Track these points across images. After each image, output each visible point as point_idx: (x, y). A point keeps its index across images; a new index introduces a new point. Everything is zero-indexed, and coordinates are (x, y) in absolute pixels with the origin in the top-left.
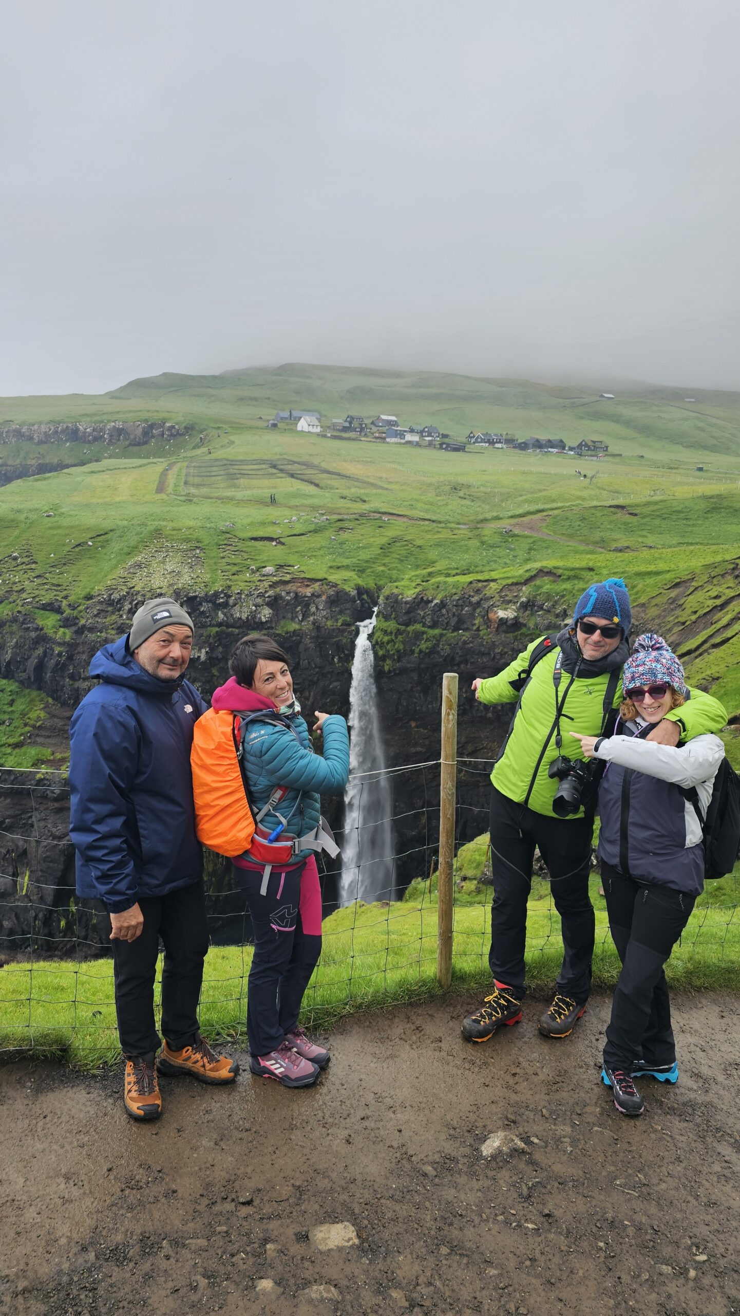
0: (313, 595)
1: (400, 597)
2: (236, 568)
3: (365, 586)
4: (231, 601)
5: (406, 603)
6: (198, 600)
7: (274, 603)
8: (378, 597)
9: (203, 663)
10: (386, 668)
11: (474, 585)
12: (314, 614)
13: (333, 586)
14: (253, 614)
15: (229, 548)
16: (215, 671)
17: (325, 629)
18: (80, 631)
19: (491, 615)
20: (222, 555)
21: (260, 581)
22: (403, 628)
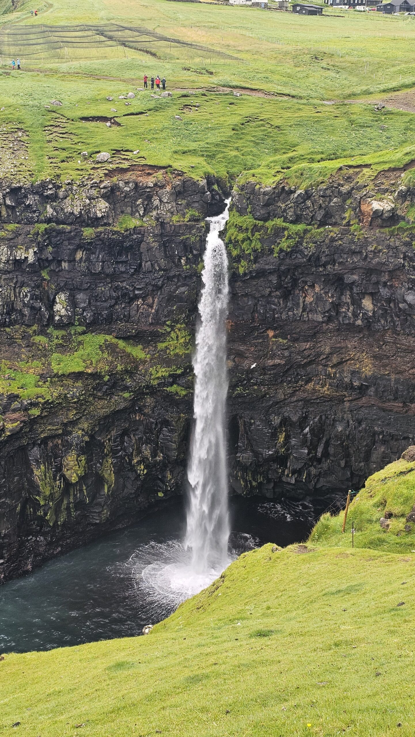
0: (156, 185)
1: (258, 187)
2: (65, 154)
3: (216, 175)
4: (61, 194)
5: (265, 194)
6: (23, 191)
7: (111, 194)
8: (231, 187)
9: (32, 265)
10: (241, 271)
11: (345, 171)
12: (157, 208)
13: (179, 175)
14: (87, 209)
15: (56, 129)
16: (45, 275)
17: (170, 226)
19: (364, 208)
20: (48, 138)
21: (93, 168)
22: (261, 223)
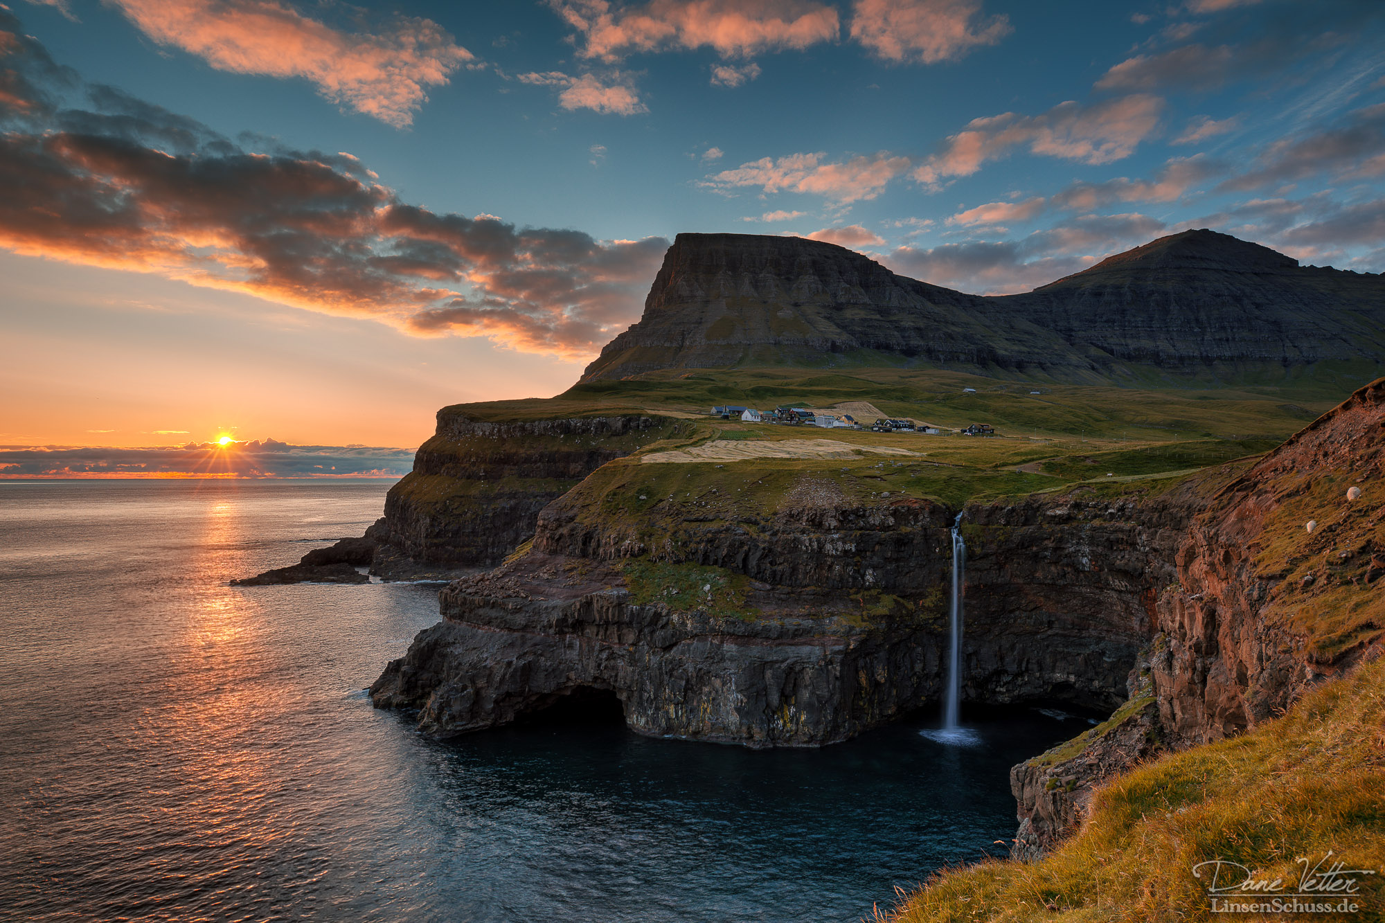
0: (919, 508)
1: (980, 507)
2: (864, 494)
4: (867, 514)
5: (986, 510)
6: (849, 512)
7: (895, 513)
11: (1033, 497)
12: (921, 520)
13: (930, 503)
14: (883, 522)
16: (860, 558)
17: (930, 530)
18: (775, 534)
19: (1049, 514)
21: (881, 500)
22: (984, 527)
